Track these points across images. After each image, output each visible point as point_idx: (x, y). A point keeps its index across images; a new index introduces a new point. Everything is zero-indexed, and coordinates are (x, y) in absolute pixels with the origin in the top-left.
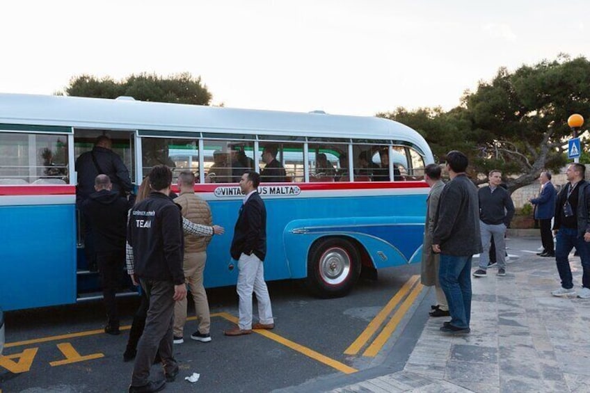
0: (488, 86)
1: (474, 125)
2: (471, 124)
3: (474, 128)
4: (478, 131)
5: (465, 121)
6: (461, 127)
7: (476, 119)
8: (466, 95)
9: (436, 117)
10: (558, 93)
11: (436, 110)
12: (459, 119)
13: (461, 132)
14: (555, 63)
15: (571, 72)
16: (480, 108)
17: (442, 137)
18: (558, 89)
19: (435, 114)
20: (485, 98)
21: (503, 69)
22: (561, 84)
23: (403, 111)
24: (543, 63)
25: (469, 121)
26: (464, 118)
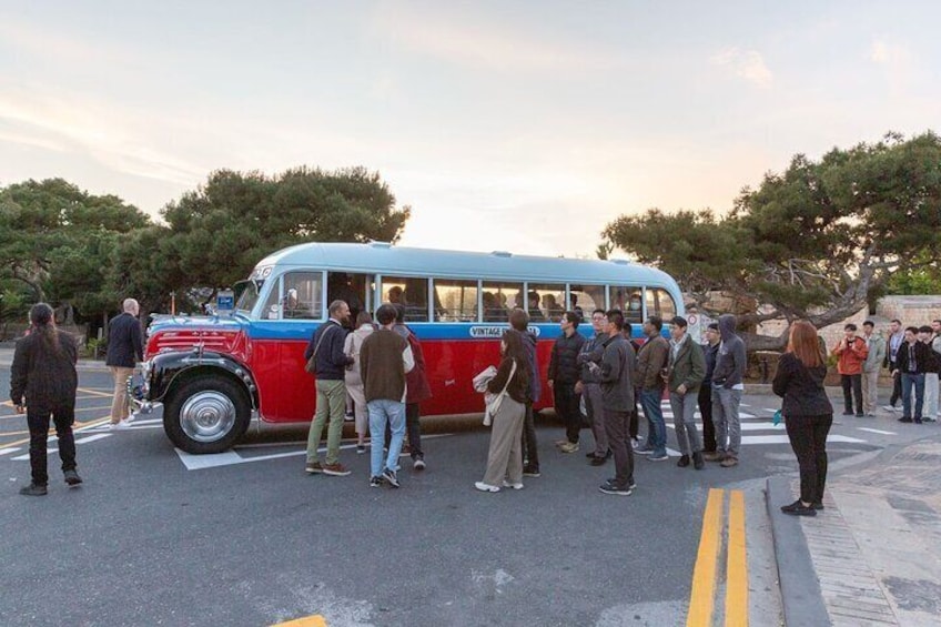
0: (780, 182)
1: (759, 236)
2: (753, 235)
3: (757, 241)
4: (765, 246)
5: (745, 230)
6: (740, 238)
7: (761, 227)
8: (744, 195)
9: (703, 225)
10: (895, 186)
11: (702, 214)
12: (736, 227)
13: (741, 245)
14: (880, 147)
15: (918, 155)
16: (769, 211)
17: (712, 252)
18: (894, 182)
19: (701, 220)
20: (776, 197)
21: (800, 157)
22: (901, 172)
23: (658, 215)
24: (859, 148)
25: (750, 231)
26: (744, 226)
